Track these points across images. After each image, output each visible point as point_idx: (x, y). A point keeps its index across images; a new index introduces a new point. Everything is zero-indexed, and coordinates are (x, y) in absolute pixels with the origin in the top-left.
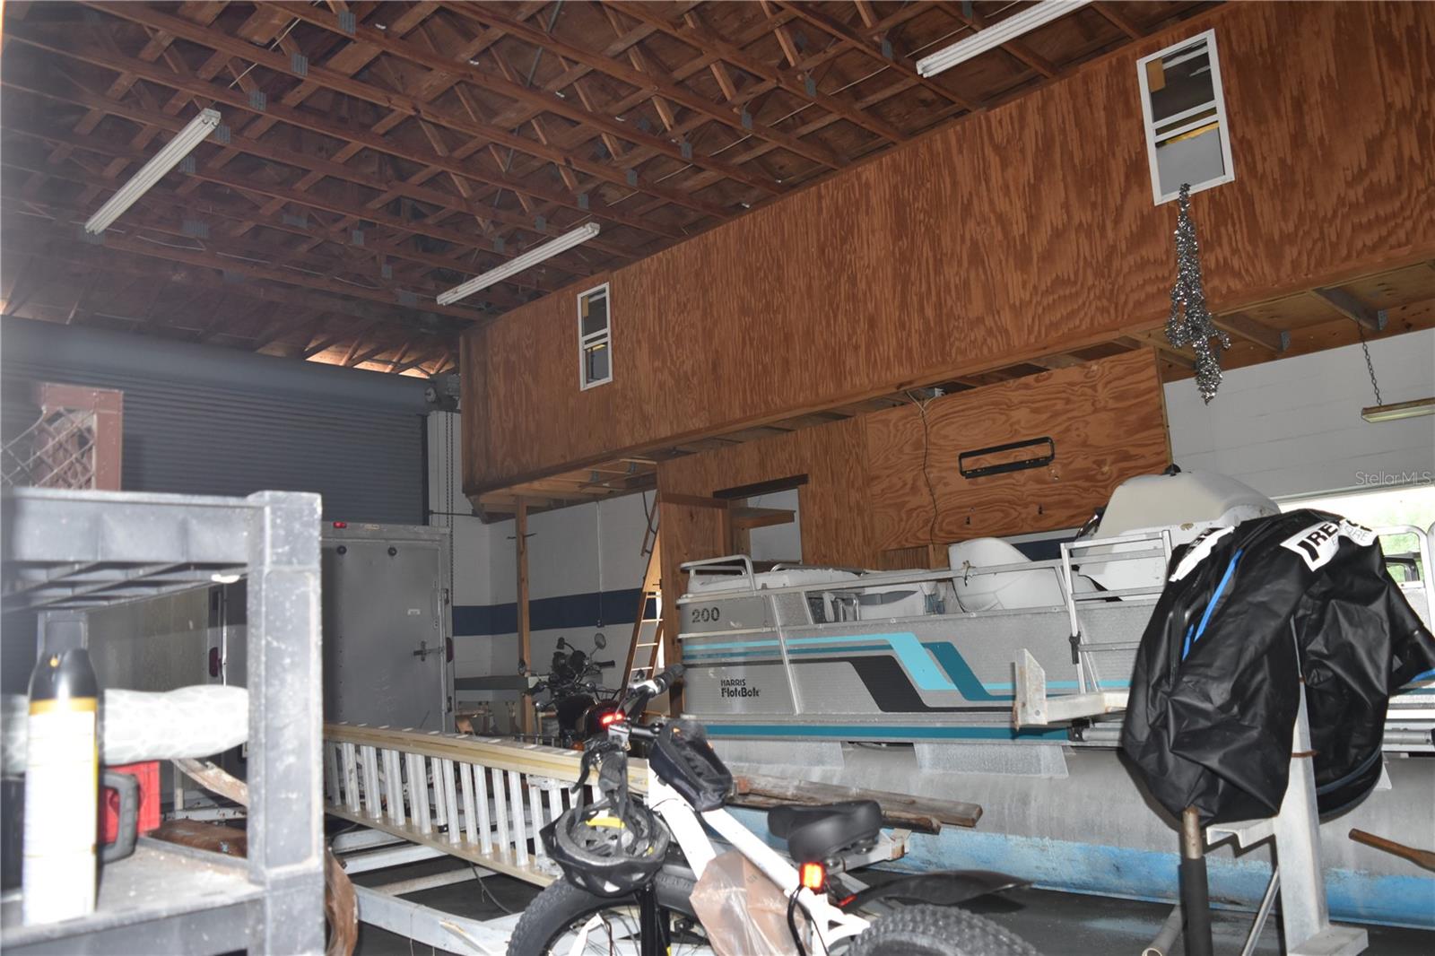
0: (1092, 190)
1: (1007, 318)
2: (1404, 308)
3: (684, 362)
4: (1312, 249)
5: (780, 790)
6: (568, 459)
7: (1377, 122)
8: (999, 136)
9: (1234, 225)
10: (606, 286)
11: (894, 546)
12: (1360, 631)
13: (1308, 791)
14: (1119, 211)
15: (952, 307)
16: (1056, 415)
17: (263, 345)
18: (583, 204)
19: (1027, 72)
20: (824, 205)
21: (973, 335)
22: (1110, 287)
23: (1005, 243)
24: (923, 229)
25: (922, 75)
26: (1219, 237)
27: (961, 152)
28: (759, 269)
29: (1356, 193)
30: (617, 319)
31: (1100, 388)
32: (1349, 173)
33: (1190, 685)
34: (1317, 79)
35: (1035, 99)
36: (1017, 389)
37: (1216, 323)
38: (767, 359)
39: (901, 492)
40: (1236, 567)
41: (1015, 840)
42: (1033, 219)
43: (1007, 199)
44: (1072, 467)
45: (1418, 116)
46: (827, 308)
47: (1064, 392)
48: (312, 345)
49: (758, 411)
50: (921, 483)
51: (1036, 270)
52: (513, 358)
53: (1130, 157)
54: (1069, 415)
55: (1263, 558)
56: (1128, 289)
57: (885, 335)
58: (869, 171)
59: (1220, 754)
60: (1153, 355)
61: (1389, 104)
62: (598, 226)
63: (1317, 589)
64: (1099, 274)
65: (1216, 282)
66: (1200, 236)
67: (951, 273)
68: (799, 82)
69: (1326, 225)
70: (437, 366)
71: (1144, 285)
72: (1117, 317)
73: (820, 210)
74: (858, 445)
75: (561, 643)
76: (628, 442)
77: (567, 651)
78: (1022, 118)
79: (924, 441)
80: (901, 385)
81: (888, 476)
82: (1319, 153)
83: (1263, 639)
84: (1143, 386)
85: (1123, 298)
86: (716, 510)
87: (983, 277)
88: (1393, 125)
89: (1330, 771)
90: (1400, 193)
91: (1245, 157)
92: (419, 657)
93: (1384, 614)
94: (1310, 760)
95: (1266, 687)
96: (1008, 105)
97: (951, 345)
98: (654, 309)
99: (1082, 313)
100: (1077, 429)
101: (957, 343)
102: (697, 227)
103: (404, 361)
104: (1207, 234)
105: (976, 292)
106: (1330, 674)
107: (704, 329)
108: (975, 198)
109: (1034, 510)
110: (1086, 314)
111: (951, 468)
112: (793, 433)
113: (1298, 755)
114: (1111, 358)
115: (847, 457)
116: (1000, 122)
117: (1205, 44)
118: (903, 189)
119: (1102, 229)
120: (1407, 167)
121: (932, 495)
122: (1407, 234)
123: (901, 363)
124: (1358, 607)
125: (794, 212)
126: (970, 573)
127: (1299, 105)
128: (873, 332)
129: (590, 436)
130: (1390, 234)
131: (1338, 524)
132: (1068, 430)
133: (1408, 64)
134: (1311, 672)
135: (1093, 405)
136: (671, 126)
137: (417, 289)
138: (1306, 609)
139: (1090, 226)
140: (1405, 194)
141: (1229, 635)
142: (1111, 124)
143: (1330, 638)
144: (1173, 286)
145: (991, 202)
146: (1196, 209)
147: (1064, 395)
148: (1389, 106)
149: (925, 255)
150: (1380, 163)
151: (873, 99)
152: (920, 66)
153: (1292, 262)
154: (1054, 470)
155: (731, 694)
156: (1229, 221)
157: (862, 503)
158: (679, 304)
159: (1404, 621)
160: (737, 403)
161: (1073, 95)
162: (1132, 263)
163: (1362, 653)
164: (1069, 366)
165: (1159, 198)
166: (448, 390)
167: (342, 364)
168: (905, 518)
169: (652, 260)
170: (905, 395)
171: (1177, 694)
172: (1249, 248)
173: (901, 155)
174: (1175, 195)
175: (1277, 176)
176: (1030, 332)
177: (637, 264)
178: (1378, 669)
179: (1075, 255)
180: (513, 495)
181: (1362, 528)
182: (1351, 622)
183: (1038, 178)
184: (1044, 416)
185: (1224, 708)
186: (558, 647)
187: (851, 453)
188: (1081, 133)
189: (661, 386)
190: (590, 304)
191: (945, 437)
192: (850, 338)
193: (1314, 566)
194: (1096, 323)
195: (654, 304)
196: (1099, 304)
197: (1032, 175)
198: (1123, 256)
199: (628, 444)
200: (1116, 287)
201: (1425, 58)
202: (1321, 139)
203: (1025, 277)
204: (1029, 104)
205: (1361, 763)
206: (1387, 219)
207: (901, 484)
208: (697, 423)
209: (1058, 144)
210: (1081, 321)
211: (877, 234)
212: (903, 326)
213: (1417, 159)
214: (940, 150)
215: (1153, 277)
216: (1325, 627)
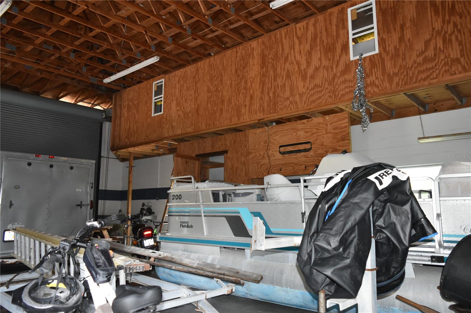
0: (330, 54)
1: (297, 98)
2: (435, 104)
3: (187, 108)
4: (403, 79)
5: (192, 265)
6: (146, 140)
7: (429, 34)
8: (299, 33)
9: (377, 69)
10: (163, 80)
11: (255, 177)
12: (399, 218)
13: (373, 286)
14: (338, 62)
15: (279, 93)
16: (313, 134)
17: (42, 94)
18: (153, 49)
19: (310, 11)
20: (238, 55)
21: (285, 103)
22: (333, 89)
23: (299, 71)
24: (271, 65)
25: (272, 8)
26: (372, 73)
27: (286, 39)
28: (215, 76)
29: (420, 60)
30: (166, 91)
31: (329, 125)
32: (418, 52)
33: (322, 237)
34: (409, 18)
35: (312, 21)
36: (301, 124)
37: (369, 104)
38: (215, 109)
39: (259, 158)
40: (349, 186)
41: (277, 288)
42: (309, 63)
43: (300, 56)
44: (317, 153)
45: (443, 33)
46: (236, 92)
47: (317, 126)
48: (61, 95)
49: (211, 127)
50: (266, 155)
51: (308, 81)
52: (130, 104)
53: (343, 43)
54: (318, 134)
55: (360, 183)
56: (339, 90)
57: (255, 102)
58: (254, 44)
59: (332, 270)
60: (347, 115)
61: (434, 28)
62: (159, 57)
63: (382, 198)
64: (329, 84)
65: (370, 89)
66: (365, 72)
67: (279, 81)
68: (229, 8)
69: (409, 70)
70: (108, 106)
71: (345, 89)
72: (335, 100)
73: (237, 57)
74: (245, 140)
75: (143, 205)
76: (166, 135)
77: (145, 208)
78: (307, 28)
79: (268, 141)
80: (260, 120)
81: (255, 152)
82: (408, 44)
83: (355, 219)
84: (344, 125)
85: (337, 93)
86: (196, 161)
87: (290, 83)
88: (434, 36)
89: (383, 277)
90: (435, 60)
91: (383, 45)
92: (79, 207)
93: (409, 211)
94: (375, 271)
95: (355, 240)
96: (303, 23)
97: (278, 107)
98: (178, 89)
99: (323, 98)
100: (320, 139)
101: (280, 106)
102: (195, 61)
103: (95, 103)
104: (368, 71)
105: (288, 88)
106: (385, 236)
107: (195, 96)
108: (289, 55)
109: (303, 167)
110: (324, 98)
111: (277, 151)
112: (223, 136)
113: (368, 270)
114: (333, 115)
115: (241, 145)
116: (300, 28)
117: (372, 4)
118: (265, 51)
119: (332, 68)
120: (438, 51)
121: (269, 160)
122: (437, 75)
123: (260, 112)
124: (398, 207)
125: (228, 57)
126: (269, 186)
127: (402, 27)
128: (252, 100)
129: (154, 133)
130: (431, 75)
131: (392, 170)
132: (317, 139)
133: (441, 14)
134: (377, 234)
135: (326, 131)
136: (184, 22)
137: (96, 77)
138: (378, 206)
139: (328, 67)
140: (437, 61)
141: (341, 216)
142: (337, 31)
143: (386, 220)
144: (355, 89)
145: (295, 57)
146: (364, 63)
147: (316, 127)
148: (433, 29)
149: (271, 74)
150: (429, 49)
151: (256, 17)
152: (271, 5)
153: (396, 83)
154: (311, 153)
155: (183, 227)
156: (376, 68)
157: (245, 161)
158: (187, 88)
159: (417, 214)
160: (204, 123)
161: (325, 20)
162: (341, 81)
163: (399, 227)
164: (319, 117)
165: (352, 58)
166: (110, 114)
167: (73, 103)
168: (259, 168)
169: (179, 72)
170: (261, 124)
171: (317, 241)
172: (382, 77)
173: (265, 38)
174: (358, 57)
175: (393, 52)
176: (305, 103)
177: (174, 73)
178: (405, 235)
179: (322, 77)
180: (129, 152)
181: (402, 172)
182: (395, 214)
183: (311, 49)
184: (309, 134)
185: (335, 249)
186: (142, 206)
187: (243, 144)
188: (327, 33)
189: (179, 116)
190: (157, 86)
191: (275, 140)
192: (244, 102)
193: (380, 188)
194: (328, 102)
195: (179, 88)
196: (329, 95)
197: (309, 48)
198: (339, 78)
199: (166, 136)
200: (335, 89)
201: (447, 12)
202: (409, 40)
203: (304, 84)
204: (310, 22)
205: (396, 274)
206: (430, 69)
207: (259, 155)
208: (190, 130)
209: (319, 37)
210: (322, 100)
211: (255, 66)
212: (262, 99)
213: (442, 48)
214: (279, 37)
215: (348, 86)
216: (384, 215)
